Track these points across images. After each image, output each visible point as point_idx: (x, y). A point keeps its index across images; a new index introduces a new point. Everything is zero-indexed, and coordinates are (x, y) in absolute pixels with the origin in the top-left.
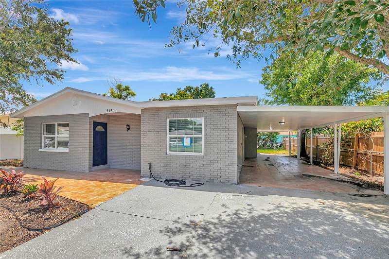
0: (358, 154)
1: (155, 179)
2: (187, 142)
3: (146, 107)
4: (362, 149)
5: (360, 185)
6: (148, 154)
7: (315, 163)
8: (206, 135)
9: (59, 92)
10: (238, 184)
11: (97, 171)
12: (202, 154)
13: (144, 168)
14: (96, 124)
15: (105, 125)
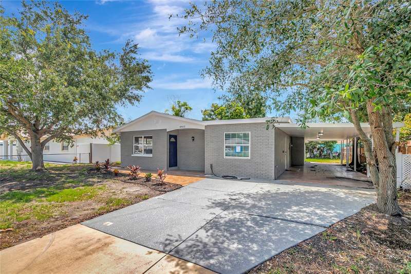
1: (214, 175)
2: (238, 149)
3: (209, 124)
6: (209, 158)
7: (358, 170)
8: (252, 144)
9: (146, 115)
10: (275, 179)
11: (172, 170)
12: (249, 158)
13: (207, 168)
14: (171, 136)
15: (175, 137)
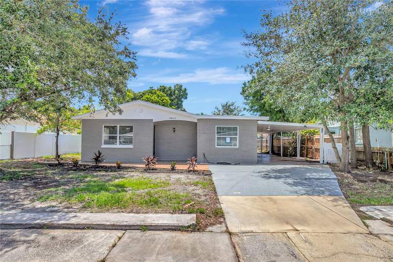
0: (308, 148)
2: (228, 140)
3: (201, 118)
4: (310, 145)
5: (310, 162)
6: (202, 148)
7: (284, 156)
8: (239, 136)
12: (237, 147)
13: (199, 156)
